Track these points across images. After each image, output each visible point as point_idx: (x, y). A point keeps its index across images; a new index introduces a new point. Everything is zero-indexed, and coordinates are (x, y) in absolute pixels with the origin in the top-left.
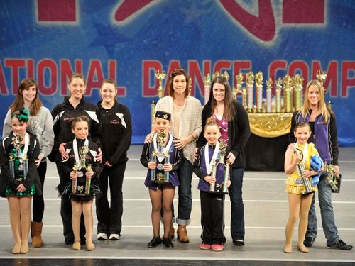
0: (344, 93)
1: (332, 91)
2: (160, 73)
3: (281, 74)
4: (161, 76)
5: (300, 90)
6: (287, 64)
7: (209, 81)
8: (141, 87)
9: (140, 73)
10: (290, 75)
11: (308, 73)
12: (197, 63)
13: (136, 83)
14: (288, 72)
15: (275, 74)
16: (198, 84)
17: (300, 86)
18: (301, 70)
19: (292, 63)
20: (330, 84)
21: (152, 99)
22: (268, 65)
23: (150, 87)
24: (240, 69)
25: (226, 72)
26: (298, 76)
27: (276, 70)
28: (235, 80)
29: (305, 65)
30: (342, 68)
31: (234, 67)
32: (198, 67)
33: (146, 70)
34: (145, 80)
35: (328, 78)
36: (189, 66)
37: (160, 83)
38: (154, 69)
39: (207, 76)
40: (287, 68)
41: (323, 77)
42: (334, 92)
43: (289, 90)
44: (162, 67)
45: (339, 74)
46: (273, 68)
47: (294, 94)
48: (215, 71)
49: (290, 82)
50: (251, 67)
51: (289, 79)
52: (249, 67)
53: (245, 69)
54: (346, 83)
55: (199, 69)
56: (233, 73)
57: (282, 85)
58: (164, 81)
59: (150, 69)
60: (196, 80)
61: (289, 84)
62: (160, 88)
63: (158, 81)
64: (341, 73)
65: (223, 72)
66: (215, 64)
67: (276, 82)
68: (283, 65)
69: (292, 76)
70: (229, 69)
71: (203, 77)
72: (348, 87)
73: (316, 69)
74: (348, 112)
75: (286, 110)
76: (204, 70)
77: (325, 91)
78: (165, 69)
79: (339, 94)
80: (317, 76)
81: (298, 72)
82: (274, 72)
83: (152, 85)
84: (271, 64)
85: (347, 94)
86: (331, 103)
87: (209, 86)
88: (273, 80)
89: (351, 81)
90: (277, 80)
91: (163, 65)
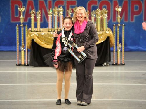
0: (132, 19)
1: (125, 18)
2: (21, 7)
3: (95, 8)
4: (22, 10)
5: (105, 17)
6: (98, 2)
7: (51, 12)
8: (10, 16)
9: (9, 8)
10: (100, 8)
11: (111, 7)
12: (44, 2)
13: (6, 13)
14: (99, 7)
15: (91, 8)
16: (45, 14)
17: (106, 15)
18: (106, 6)
19: (101, 2)
20: (124, 14)
21: (17, 23)
22: (86, 3)
23: (15, 16)
24: (70, 6)
25: (61, 7)
26: (104, 9)
27: (92, 6)
28: (67, 12)
29: (109, 3)
30: (131, 4)
31: (66, 4)
32: (45, 4)
33: (13, 5)
34: (12, 12)
35: (122, 10)
36: (39, 3)
37: (22, 14)
38: (17, 5)
39: (50, 10)
40: (98, 4)
41: (120, 9)
42: (126, 19)
43: (99, 18)
44: (22, 4)
45: (129, 8)
46: (90, 5)
47: (102, 20)
48: (55, 6)
49: (100, 13)
50: (76, 4)
51: (100, 11)
52: (75, 4)
53: (73, 5)
54: (133, 13)
55: (45, 6)
56: (66, 8)
57: (95, 15)
58: (24, 12)
59: (15, 5)
60: (43, 12)
61: (99, 14)
62: (22, 17)
63: (20, 12)
64: (131, 7)
65: (59, 7)
66: (55, 2)
67: (91, 13)
68: (96, 3)
69: (101, 9)
70: (63, 5)
71: (48, 10)
72: (135, 16)
73: (115, 5)
74: (135, 30)
75: (97, 29)
76: (48, 6)
77: (121, 18)
78: (24, 5)
79: (129, 20)
80: (116, 9)
81: (105, 7)
82: (90, 7)
83: (17, 15)
84: (88, 2)
85: (134, 20)
86: (125, 25)
87: (52, 16)
88: (90, 12)
89: (137, 12)
90: (92, 11)
91: (23, 3)
